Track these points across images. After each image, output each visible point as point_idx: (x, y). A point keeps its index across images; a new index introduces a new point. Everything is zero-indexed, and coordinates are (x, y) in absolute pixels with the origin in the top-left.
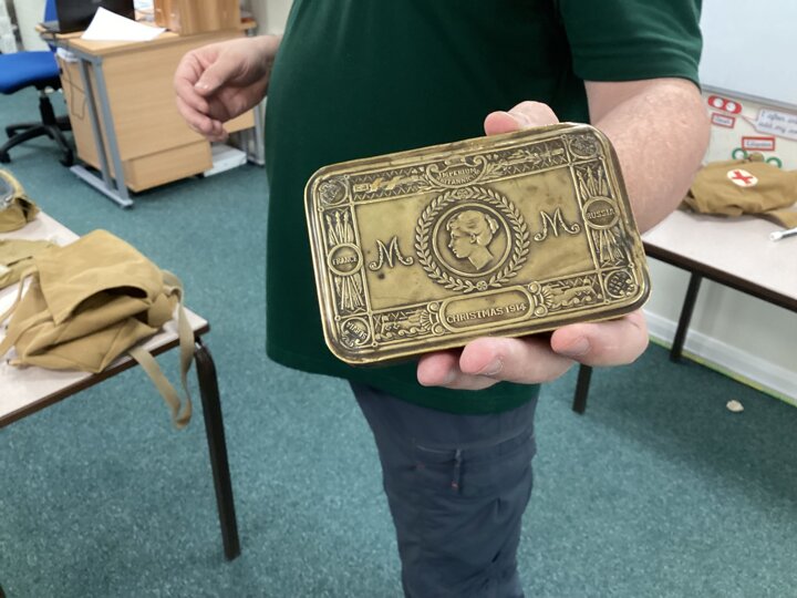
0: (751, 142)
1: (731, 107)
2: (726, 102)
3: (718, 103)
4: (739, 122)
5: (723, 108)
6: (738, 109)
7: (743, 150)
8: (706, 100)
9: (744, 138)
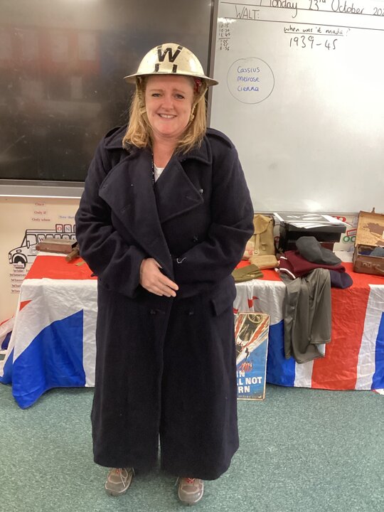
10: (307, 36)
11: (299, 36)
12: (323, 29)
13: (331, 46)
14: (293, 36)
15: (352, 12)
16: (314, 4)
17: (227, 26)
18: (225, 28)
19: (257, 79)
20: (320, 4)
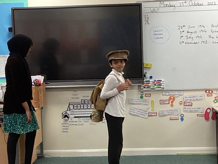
0: (217, 98)
1: (211, 92)
2: (209, 91)
3: (208, 92)
4: (213, 94)
5: (209, 92)
6: (212, 92)
7: (216, 100)
8: (204, 92)
9: (215, 97)
15: (198, 5)
16: (181, 4)
17: (147, 15)
18: (146, 16)
19: (162, 34)
20: (184, 4)
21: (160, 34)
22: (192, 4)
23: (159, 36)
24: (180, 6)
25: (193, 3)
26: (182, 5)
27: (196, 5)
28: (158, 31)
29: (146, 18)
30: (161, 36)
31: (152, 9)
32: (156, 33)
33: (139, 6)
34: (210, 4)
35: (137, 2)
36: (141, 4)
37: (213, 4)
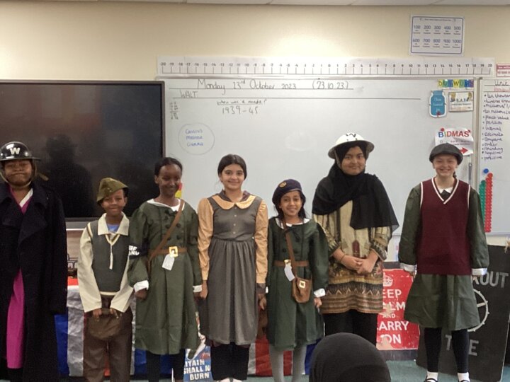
10: (235, 106)
11: (229, 106)
12: (246, 101)
13: (254, 111)
14: (224, 107)
15: (266, 87)
16: (236, 85)
17: (175, 103)
18: (173, 105)
19: (201, 138)
20: (242, 85)
21: (198, 138)
22: (256, 86)
23: (196, 141)
24: (235, 88)
25: (257, 82)
26: (237, 87)
27: (262, 88)
28: (193, 132)
29: (173, 108)
30: (200, 141)
31: (184, 92)
32: (190, 135)
33: (159, 87)
34: (287, 87)
35: (157, 77)
36: (163, 82)
37: (292, 87)
